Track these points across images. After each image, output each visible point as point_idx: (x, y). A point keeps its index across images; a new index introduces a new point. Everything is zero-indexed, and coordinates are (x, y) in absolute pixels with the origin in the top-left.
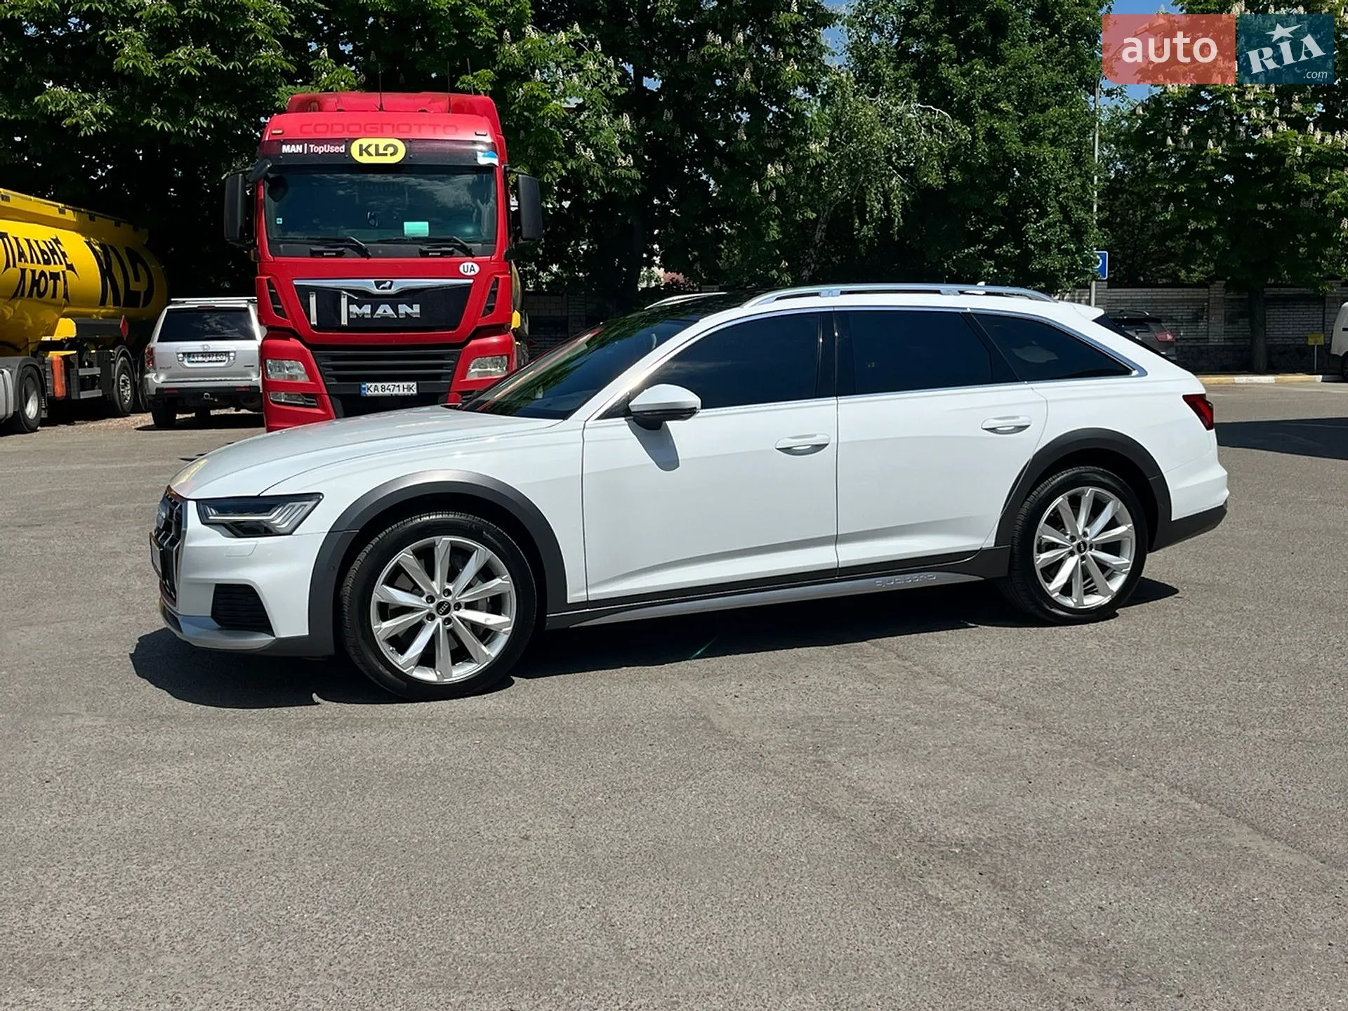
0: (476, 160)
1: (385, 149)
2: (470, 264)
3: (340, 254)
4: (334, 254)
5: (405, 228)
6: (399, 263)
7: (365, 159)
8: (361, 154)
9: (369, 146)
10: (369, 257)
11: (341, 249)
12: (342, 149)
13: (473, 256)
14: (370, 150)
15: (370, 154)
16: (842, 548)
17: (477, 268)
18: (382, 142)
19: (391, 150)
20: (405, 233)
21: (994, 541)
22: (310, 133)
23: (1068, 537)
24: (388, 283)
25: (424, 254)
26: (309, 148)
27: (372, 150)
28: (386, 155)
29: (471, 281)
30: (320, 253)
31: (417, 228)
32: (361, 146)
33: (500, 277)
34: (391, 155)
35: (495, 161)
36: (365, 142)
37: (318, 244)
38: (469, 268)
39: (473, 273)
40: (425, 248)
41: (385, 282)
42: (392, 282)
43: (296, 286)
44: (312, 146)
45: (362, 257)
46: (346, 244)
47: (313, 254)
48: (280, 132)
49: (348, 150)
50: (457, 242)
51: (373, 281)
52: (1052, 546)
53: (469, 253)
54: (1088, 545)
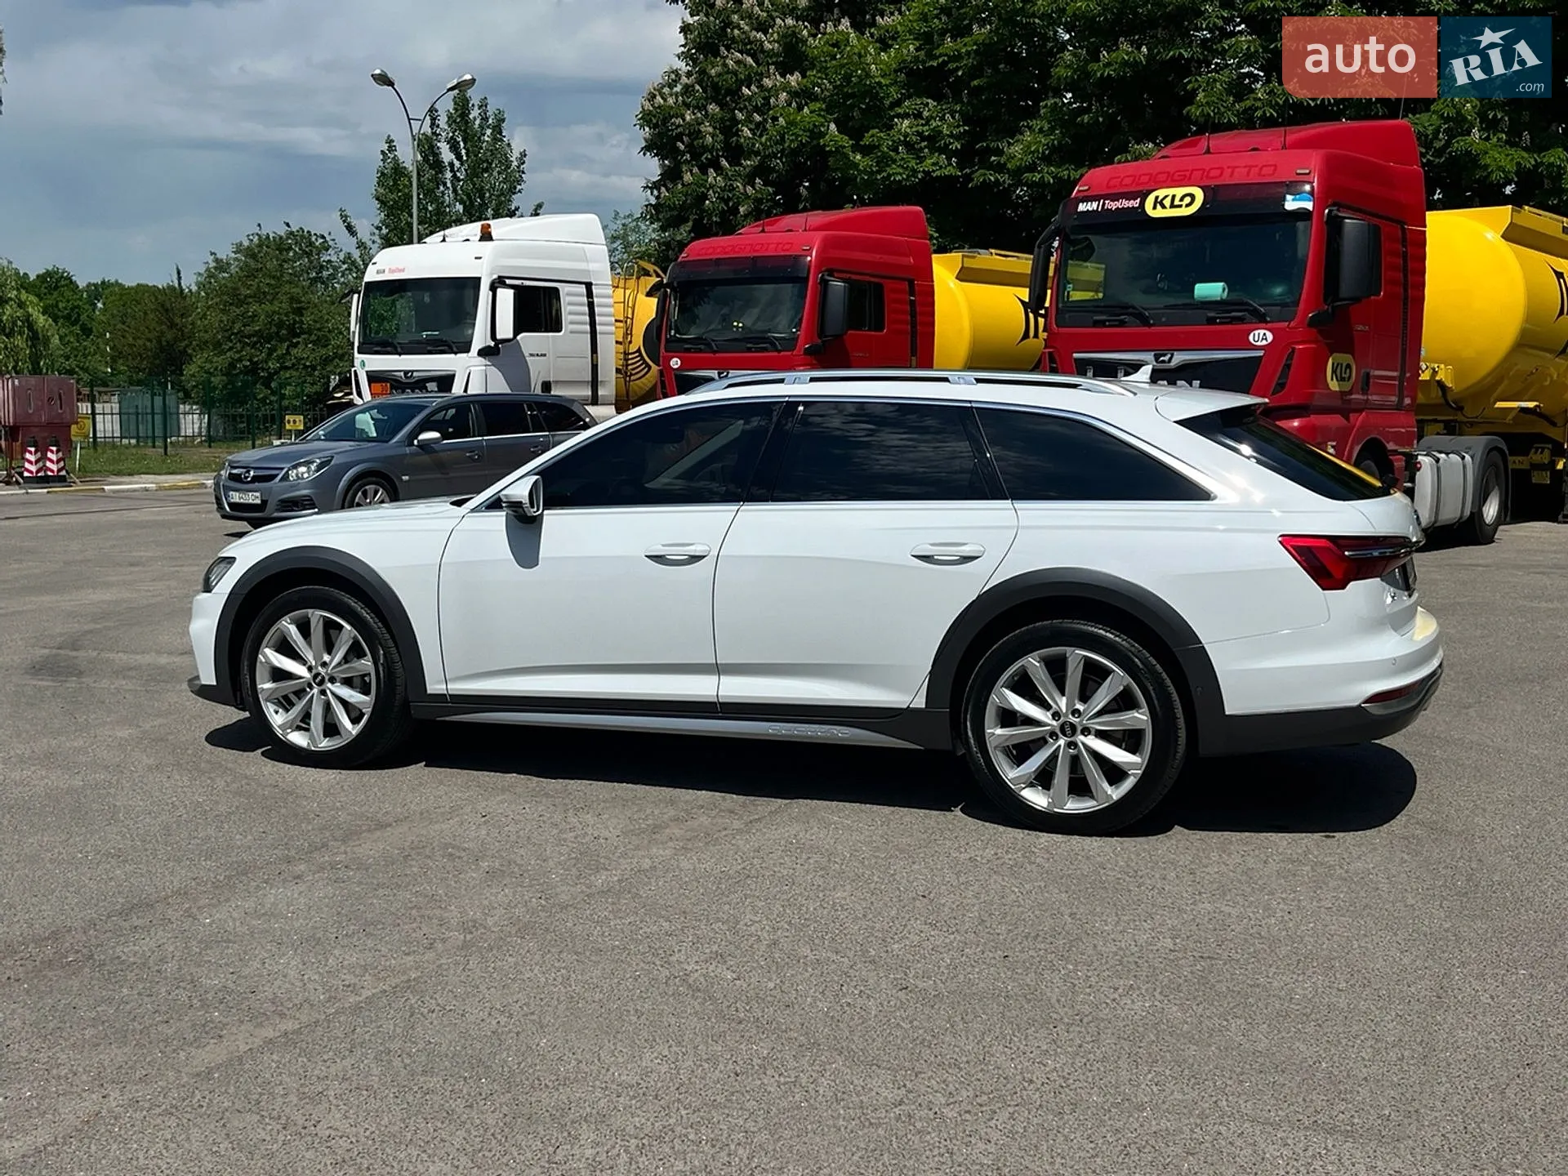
0: (1283, 205)
1: (1182, 200)
2: (1262, 332)
3: (1122, 324)
4: (1117, 323)
5: (1196, 292)
6: (1183, 333)
7: (1159, 213)
8: (1155, 208)
9: (1166, 196)
10: (1151, 326)
11: (1123, 317)
12: (1136, 203)
13: (1267, 322)
14: (1164, 202)
15: (1164, 207)
16: (726, 680)
17: (1270, 337)
18: (1180, 192)
19: (1188, 200)
20: (1195, 297)
21: (924, 700)
22: (1115, 186)
23: (1049, 714)
24: (1169, 356)
25: (1211, 321)
26: (1104, 204)
27: (1167, 202)
28: (1180, 206)
29: (1261, 353)
30: (1102, 324)
31: (1210, 290)
32: (1157, 198)
33: (1297, 347)
34: (1187, 206)
35: (1309, 206)
36: (1161, 193)
37: (1102, 313)
38: (1261, 337)
39: (1264, 343)
40: (1212, 314)
41: (1165, 355)
42: (1172, 355)
43: (1076, 360)
44: (1107, 202)
45: (1144, 326)
46: (1131, 310)
47: (1096, 324)
48: (1086, 188)
49: (1142, 204)
50: (1252, 306)
51: (1153, 353)
52: (1029, 721)
53: (1261, 320)
54: (1079, 729)
